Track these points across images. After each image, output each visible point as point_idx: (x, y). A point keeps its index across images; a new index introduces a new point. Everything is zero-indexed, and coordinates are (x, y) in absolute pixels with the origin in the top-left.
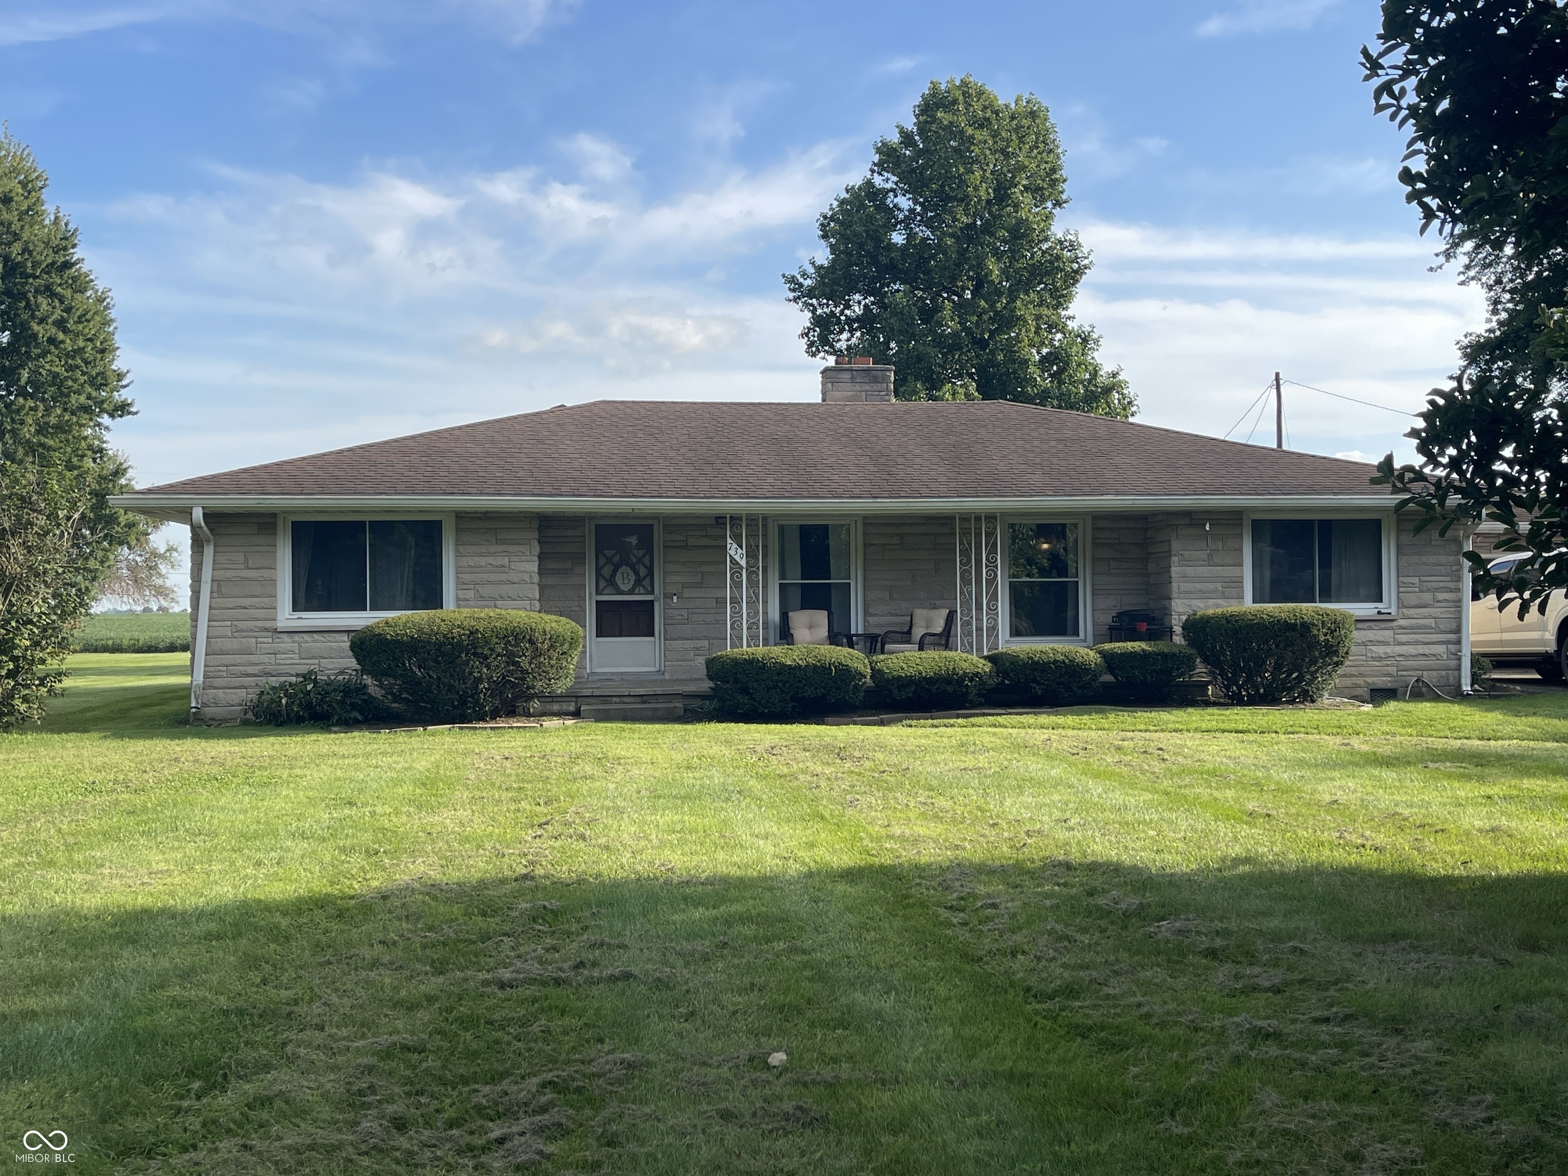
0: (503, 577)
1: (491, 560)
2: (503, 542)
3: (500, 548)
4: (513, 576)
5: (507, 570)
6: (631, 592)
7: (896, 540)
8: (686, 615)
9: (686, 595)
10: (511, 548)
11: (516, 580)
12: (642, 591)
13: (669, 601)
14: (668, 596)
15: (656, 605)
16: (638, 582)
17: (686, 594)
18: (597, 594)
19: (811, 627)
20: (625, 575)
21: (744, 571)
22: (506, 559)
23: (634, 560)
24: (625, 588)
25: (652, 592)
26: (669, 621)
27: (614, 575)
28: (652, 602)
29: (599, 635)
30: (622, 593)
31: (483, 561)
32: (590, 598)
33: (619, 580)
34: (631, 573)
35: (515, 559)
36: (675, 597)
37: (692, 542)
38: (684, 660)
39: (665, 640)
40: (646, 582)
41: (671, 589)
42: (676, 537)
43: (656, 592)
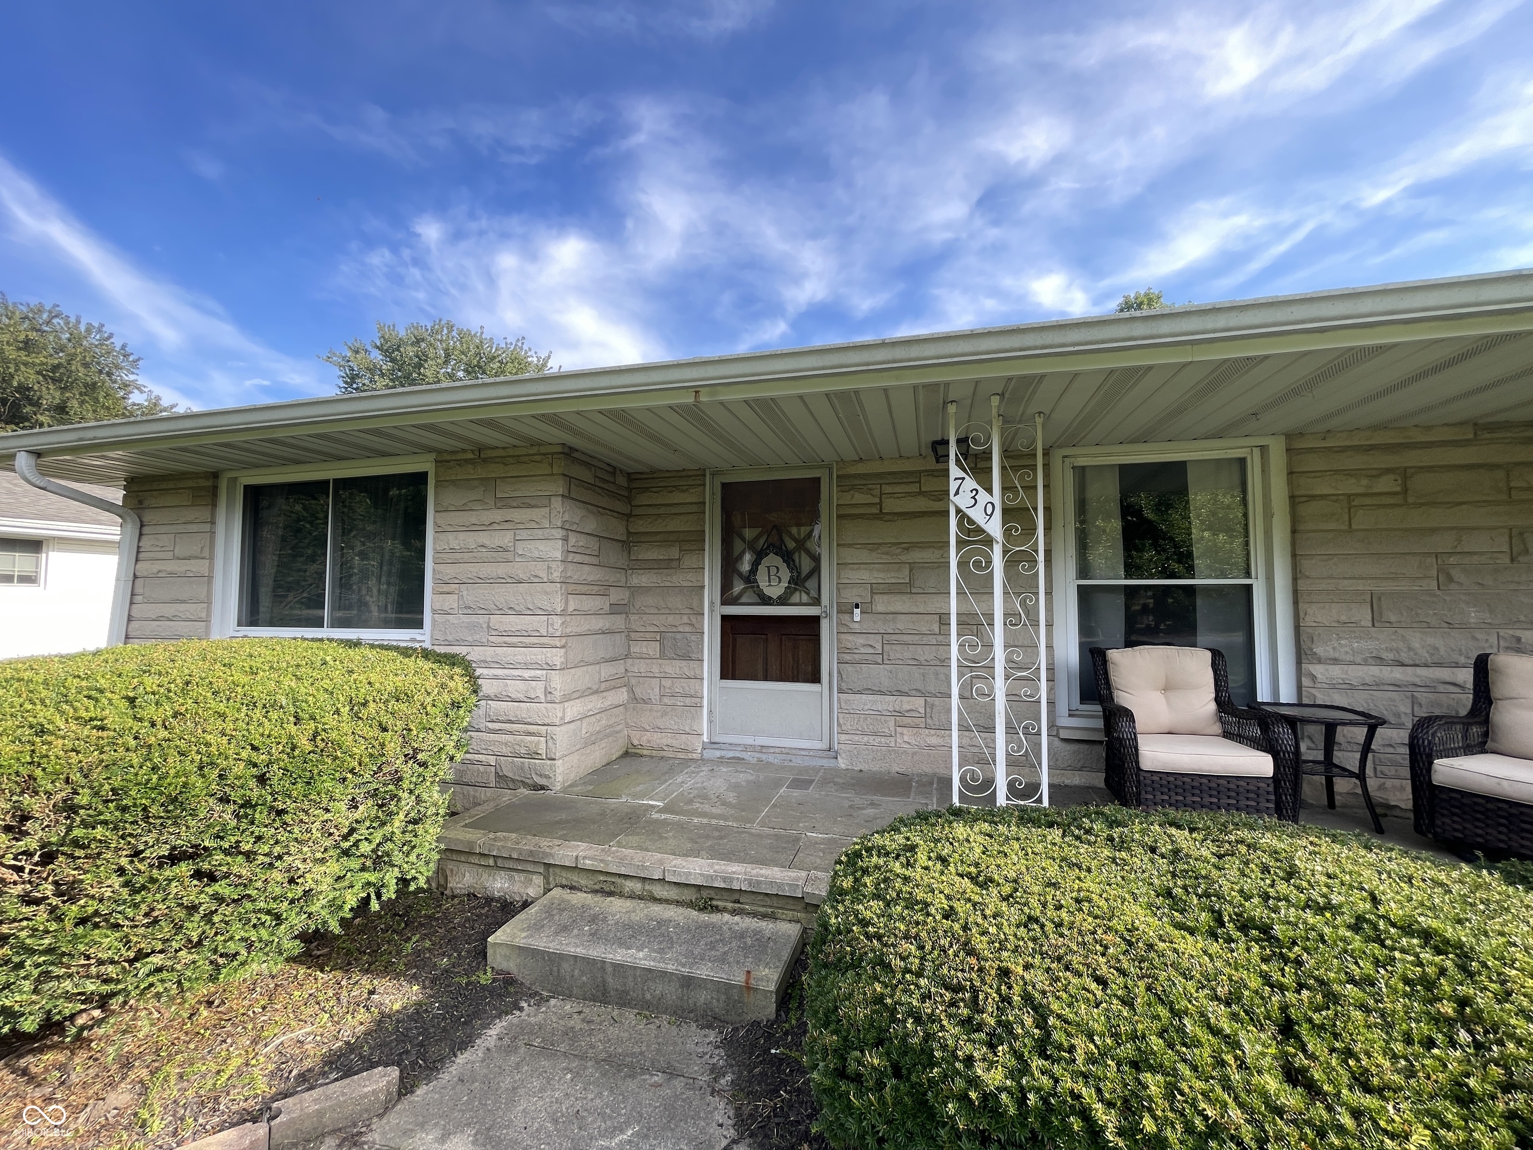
0: (501, 570)
1: (483, 538)
2: (503, 503)
3: (497, 515)
4: (518, 569)
5: (509, 556)
6: (782, 601)
7: (1386, 484)
8: (879, 647)
9: (880, 608)
10: (517, 515)
11: (522, 576)
12: (805, 598)
13: (847, 617)
14: (846, 609)
15: (824, 624)
16: (798, 582)
17: (881, 604)
18: (723, 603)
19: (1168, 687)
20: (773, 571)
21: (997, 550)
22: (509, 535)
23: (791, 545)
24: (774, 591)
25: (817, 602)
26: (847, 657)
27: (754, 570)
28: (816, 620)
29: (725, 674)
30: (766, 601)
31: (471, 540)
32: (711, 611)
33: (762, 579)
34: (784, 568)
35: (523, 534)
36: (857, 611)
37: (890, 505)
38: (875, 734)
39: (840, 691)
40: (811, 584)
41: (852, 596)
42: (860, 498)
43: (825, 600)
